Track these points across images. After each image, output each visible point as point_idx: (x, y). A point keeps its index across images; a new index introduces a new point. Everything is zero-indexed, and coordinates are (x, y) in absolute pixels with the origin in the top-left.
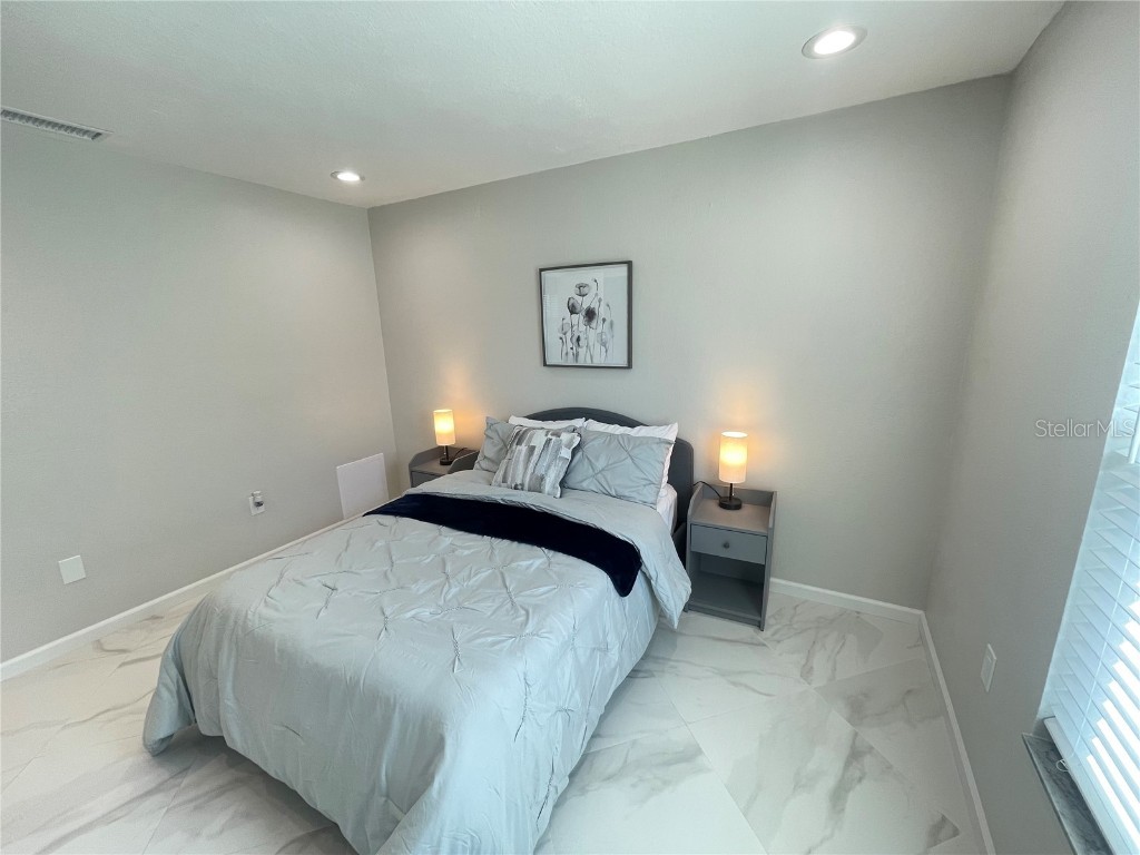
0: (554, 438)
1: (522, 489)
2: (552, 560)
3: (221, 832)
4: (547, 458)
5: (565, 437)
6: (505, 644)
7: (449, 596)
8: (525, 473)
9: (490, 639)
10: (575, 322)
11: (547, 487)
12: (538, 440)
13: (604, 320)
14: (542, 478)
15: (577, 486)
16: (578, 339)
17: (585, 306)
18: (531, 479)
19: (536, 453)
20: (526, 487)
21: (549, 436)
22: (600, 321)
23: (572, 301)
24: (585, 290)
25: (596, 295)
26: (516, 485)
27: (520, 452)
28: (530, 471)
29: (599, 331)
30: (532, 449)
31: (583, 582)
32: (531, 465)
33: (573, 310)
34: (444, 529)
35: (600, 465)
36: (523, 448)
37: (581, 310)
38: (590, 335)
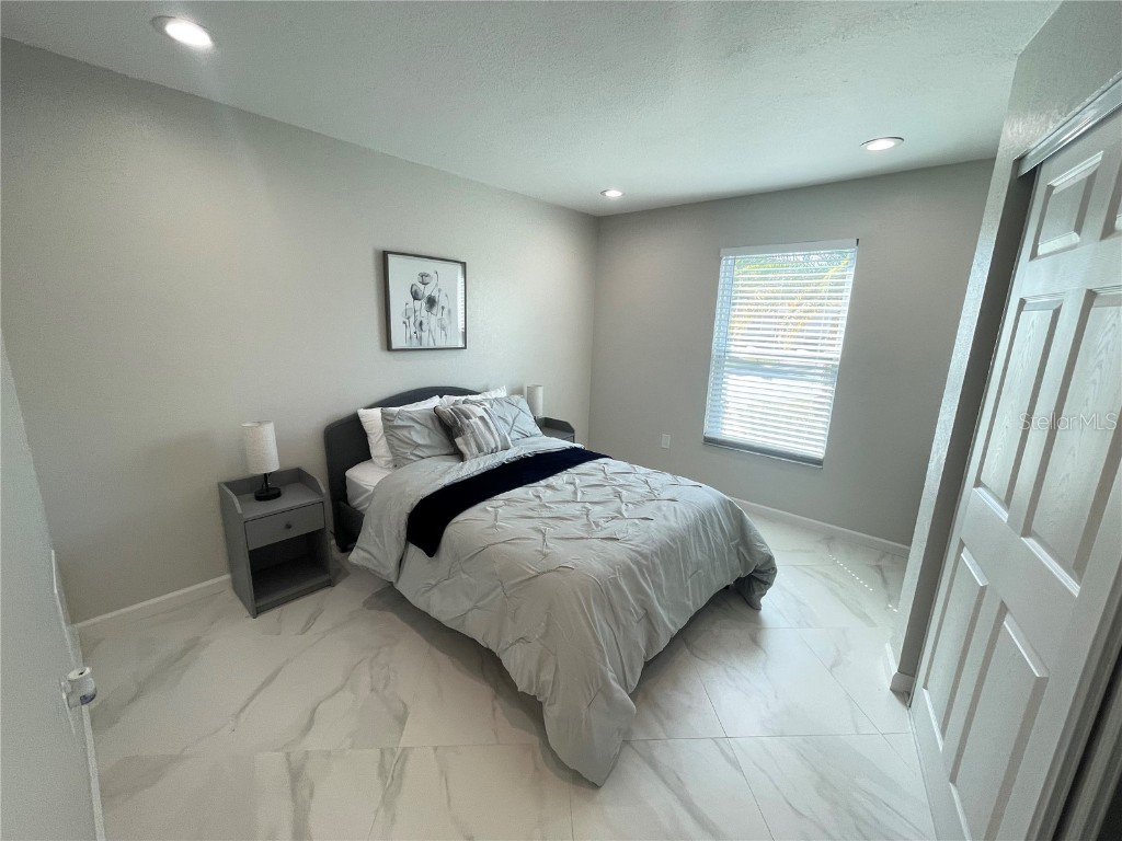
10: (417, 308)
13: (443, 308)
16: (421, 324)
17: (427, 294)
22: (440, 308)
23: (415, 288)
24: (426, 280)
25: (437, 285)
29: (439, 317)
33: (416, 296)
37: (423, 297)
38: (431, 321)
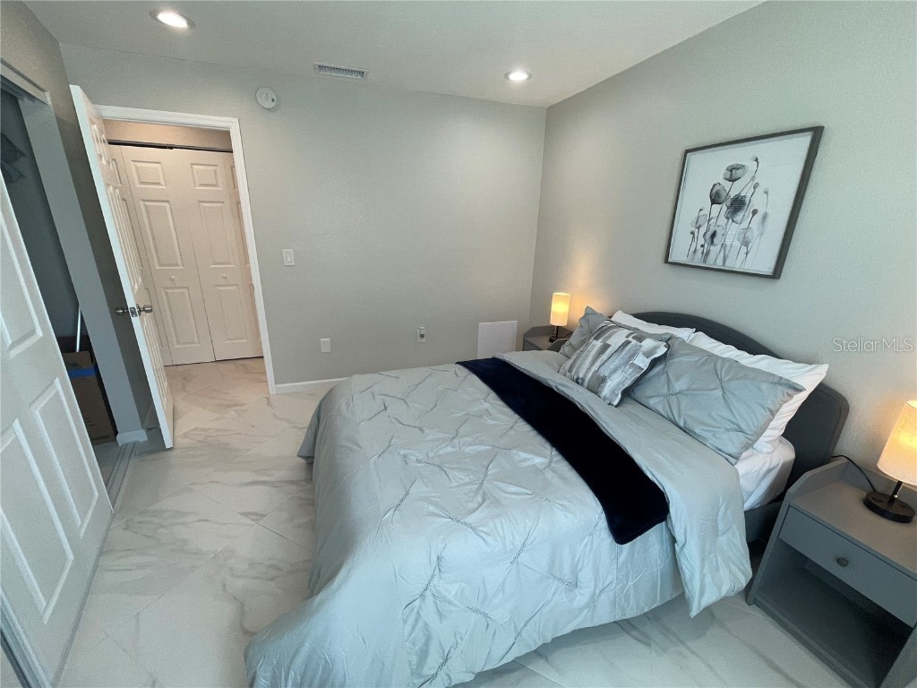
0: (634, 342)
1: (582, 385)
2: (553, 465)
3: (299, 527)
4: (616, 361)
5: (648, 344)
6: (439, 520)
7: (441, 452)
8: (589, 368)
9: (432, 508)
10: (714, 214)
11: (606, 391)
12: (617, 339)
13: (755, 213)
14: (603, 380)
15: (643, 401)
16: (714, 235)
17: (732, 195)
18: (593, 376)
19: (609, 350)
20: (586, 384)
21: (630, 339)
22: (750, 212)
23: (717, 188)
24: (737, 173)
25: (753, 178)
26: (578, 378)
27: (594, 346)
28: (595, 368)
29: (745, 225)
30: (606, 347)
31: (565, 503)
32: (598, 363)
33: (715, 199)
34: (493, 395)
35: (680, 385)
36: (598, 344)
37: (726, 199)
38: (731, 233)
